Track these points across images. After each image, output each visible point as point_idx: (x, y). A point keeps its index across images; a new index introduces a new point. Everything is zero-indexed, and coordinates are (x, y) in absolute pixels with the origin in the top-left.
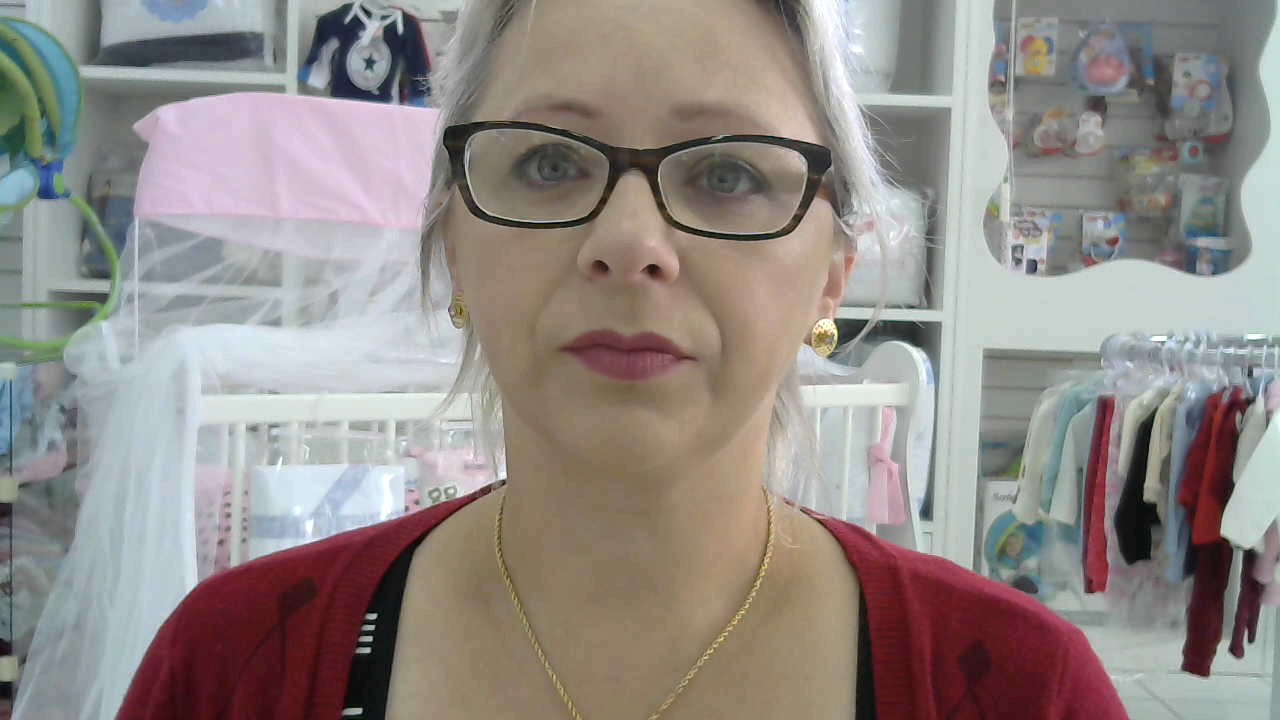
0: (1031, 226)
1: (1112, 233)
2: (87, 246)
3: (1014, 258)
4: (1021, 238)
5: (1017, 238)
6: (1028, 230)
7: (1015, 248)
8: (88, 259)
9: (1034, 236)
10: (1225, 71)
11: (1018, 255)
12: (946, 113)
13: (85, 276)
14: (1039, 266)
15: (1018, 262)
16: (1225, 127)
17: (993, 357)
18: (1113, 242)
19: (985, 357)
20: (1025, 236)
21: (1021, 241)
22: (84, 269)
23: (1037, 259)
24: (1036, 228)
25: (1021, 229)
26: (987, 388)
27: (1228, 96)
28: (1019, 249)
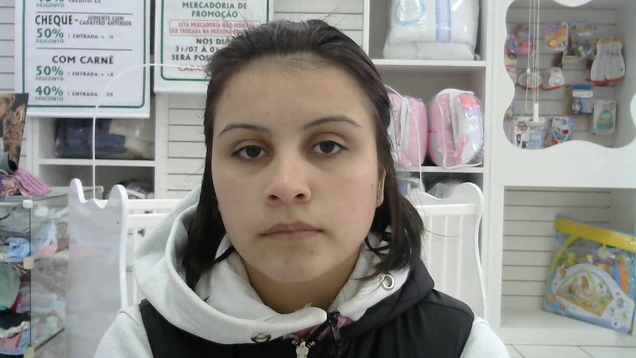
0: (523, 125)
1: (565, 128)
2: (58, 142)
3: (517, 140)
4: (520, 131)
5: (518, 131)
6: (522, 127)
7: (518, 136)
8: (59, 149)
9: (524, 130)
10: (620, 45)
11: (519, 140)
12: (483, 69)
13: (57, 157)
14: (527, 145)
15: (519, 142)
16: (622, 74)
17: (509, 190)
18: (566, 132)
19: (505, 190)
20: (522, 130)
21: (519, 132)
22: (57, 154)
23: (525, 141)
24: (525, 126)
25: (520, 126)
26: (505, 205)
27: (622, 58)
28: (519, 137)
